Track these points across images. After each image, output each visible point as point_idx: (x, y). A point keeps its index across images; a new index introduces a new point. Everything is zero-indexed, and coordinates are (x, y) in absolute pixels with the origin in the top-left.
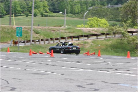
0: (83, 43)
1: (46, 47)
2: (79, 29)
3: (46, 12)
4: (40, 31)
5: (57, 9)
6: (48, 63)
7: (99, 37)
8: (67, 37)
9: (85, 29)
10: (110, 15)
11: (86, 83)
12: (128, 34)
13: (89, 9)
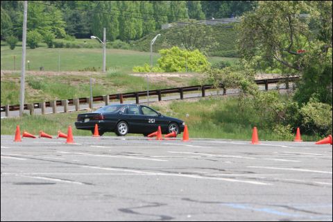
1: (56, 122)
2: (139, 75)
3: (59, 36)
4: (43, 83)
5: (87, 28)
6: (57, 158)
7: (186, 95)
8: (108, 97)
9: (152, 76)
10: (213, 41)
11: (144, 202)
12: (255, 85)
13: (163, 28)
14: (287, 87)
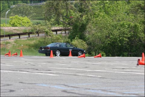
0: (4, 44)
9: (6, 28)
10: (33, 13)
11: (2, 84)
12: (52, 32)
13: (11, 7)
14: (66, 33)
